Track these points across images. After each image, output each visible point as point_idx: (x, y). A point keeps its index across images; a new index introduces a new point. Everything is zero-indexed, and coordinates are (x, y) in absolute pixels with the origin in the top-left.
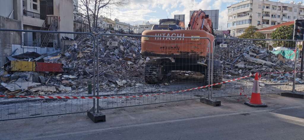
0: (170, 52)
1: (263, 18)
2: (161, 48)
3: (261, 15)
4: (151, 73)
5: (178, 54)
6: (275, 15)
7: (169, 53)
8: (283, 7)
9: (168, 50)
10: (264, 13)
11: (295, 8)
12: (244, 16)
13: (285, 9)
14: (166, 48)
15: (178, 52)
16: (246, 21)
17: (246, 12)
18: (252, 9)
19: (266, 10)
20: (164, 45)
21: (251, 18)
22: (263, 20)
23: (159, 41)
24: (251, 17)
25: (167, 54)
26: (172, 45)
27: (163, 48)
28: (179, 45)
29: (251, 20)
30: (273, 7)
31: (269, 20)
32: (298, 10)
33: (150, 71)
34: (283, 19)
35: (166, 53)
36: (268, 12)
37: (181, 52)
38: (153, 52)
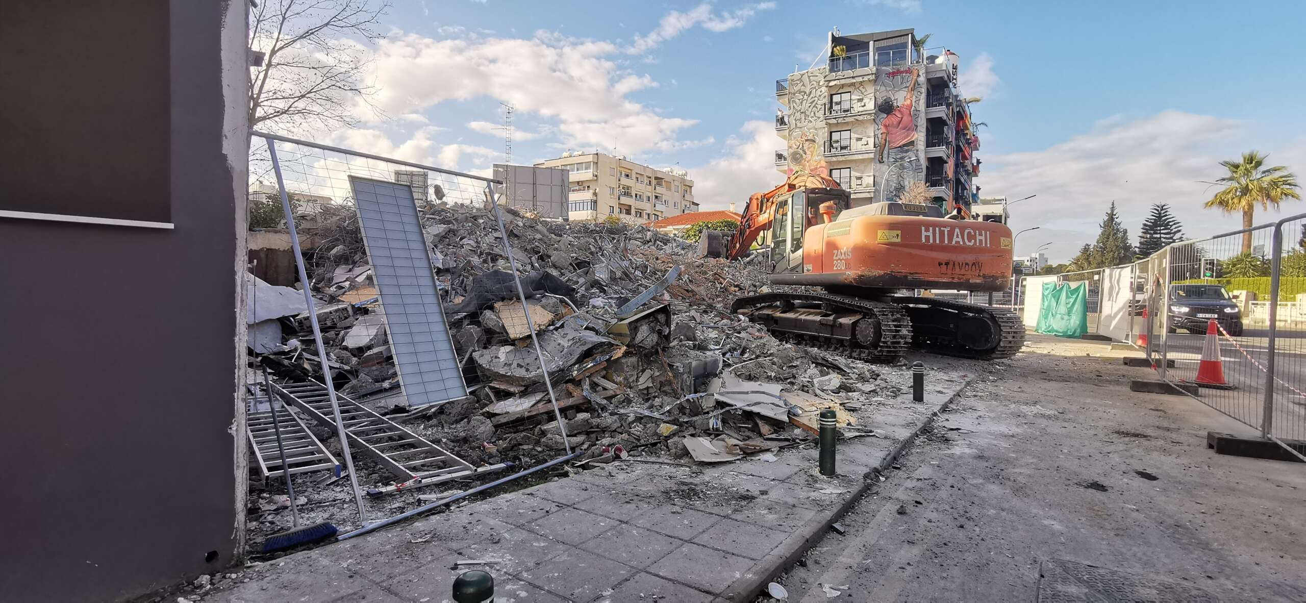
0: (960, 276)
1: (619, 199)
2: (940, 264)
3: (617, 192)
4: (898, 331)
5: (978, 281)
6: (640, 196)
7: (959, 279)
8: (656, 178)
9: (957, 271)
10: (621, 188)
11: (676, 183)
12: (580, 190)
13: (659, 184)
14: (954, 264)
15: (979, 276)
16: (585, 204)
17: (582, 182)
18: (596, 176)
19: (625, 181)
20: (943, 256)
21: (595, 198)
22: (619, 204)
23: (933, 248)
24: (595, 194)
25: (956, 280)
26: (970, 258)
27: (947, 264)
28: (983, 258)
29: (595, 202)
30: (638, 176)
31: (630, 206)
32: (681, 189)
33: (895, 326)
34: (657, 205)
35: (953, 278)
36: (628, 188)
37: (984, 276)
38: (916, 276)
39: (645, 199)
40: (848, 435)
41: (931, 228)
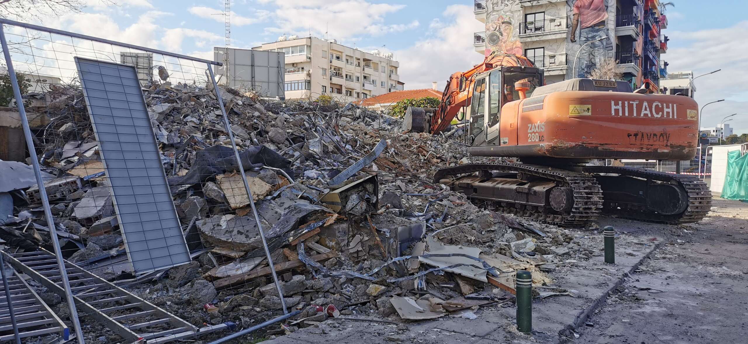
0: (649, 147)
1: (331, 79)
2: (629, 135)
3: (328, 73)
4: (590, 198)
5: (666, 151)
6: (350, 76)
7: (648, 149)
8: (364, 60)
9: (646, 141)
10: (333, 69)
11: (383, 64)
12: (294, 72)
13: (368, 66)
14: (643, 135)
15: (667, 146)
16: (300, 84)
17: (297, 63)
18: (310, 58)
19: (336, 63)
20: (633, 128)
21: (309, 79)
22: (331, 83)
23: (623, 120)
24: (309, 75)
25: (644, 150)
26: (658, 129)
27: (636, 135)
28: (670, 129)
29: (309, 82)
30: (348, 58)
31: (341, 85)
32: (387, 70)
33: (587, 193)
34: (365, 85)
35: (642, 148)
36: (339, 69)
37: (672, 146)
38: (606, 147)
39: (355, 79)
40: (543, 294)
41: (620, 102)
